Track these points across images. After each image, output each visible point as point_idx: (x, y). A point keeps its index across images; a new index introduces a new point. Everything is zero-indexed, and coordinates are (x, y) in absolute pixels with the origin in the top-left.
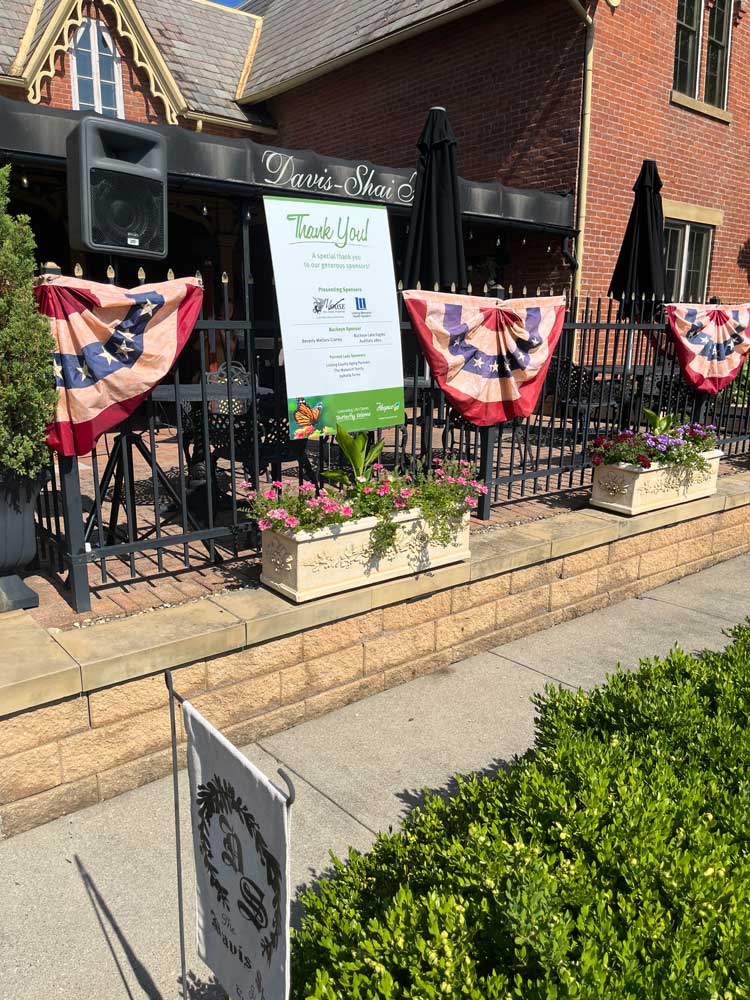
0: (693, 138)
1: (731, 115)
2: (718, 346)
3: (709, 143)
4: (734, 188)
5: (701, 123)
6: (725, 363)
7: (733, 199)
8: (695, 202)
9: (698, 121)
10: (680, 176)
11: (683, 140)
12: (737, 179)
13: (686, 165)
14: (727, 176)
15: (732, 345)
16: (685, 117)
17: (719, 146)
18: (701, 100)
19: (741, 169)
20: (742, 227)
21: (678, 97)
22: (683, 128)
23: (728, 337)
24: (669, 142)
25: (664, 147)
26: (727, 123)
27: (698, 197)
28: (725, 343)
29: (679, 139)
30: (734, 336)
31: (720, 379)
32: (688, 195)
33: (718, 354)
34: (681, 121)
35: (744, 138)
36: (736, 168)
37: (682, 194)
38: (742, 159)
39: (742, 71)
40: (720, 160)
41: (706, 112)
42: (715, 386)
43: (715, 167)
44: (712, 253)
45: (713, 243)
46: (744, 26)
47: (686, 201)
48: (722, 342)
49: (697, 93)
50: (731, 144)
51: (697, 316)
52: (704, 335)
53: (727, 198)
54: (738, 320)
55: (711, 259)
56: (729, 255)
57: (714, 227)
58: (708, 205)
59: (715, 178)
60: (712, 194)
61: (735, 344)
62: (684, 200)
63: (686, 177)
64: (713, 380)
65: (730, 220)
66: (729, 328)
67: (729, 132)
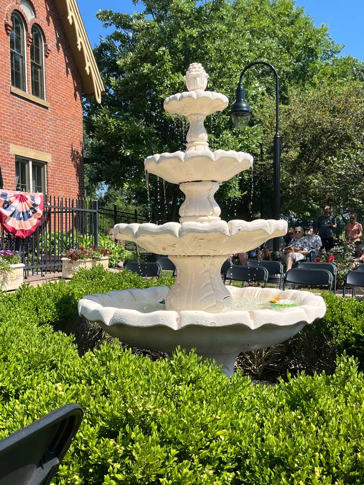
0: (27, 113)
1: (49, 103)
2: (23, 213)
3: (38, 117)
4: (56, 143)
5: (32, 106)
6: (27, 222)
7: (55, 149)
8: (33, 148)
9: (29, 105)
10: (21, 133)
11: (21, 114)
12: (57, 138)
13: (25, 127)
14: (50, 136)
15: (31, 213)
16: (21, 101)
17: (44, 119)
18: (29, 93)
19: (59, 133)
20: (63, 164)
21: (15, 90)
22: (20, 107)
23: (28, 209)
24: (13, 114)
25: (10, 116)
26: (47, 108)
27: (35, 146)
28: (27, 212)
29: (18, 113)
30: (31, 208)
31: (26, 231)
32: (27, 144)
33: (24, 217)
34: (19, 103)
35: (58, 116)
36: (56, 132)
37: (24, 143)
38: (59, 127)
39: (52, 81)
40: (45, 127)
41: (33, 100)
42: (24, 234)
43: (42, 130)
44: (47, 177)
45: (47, 172)
46: (51, 58)
47: (27, 147)
48: (25, 211)
49: (27, 89)
50: (51, 119)
51: (8, 196)
52: (13, 207)
53: (52, 148)
54: (34, 201)
55: (47, 180)
56: (58, 179)
57: (47, 163)
58: (41, 150)
59: (43, 136)
60: (43, 145)
61: (33, 213)
62: (25, 146)
63: (26, 134)
64: (22, 231)
65: (55, 160)
66: (28, 205)
67: (49, 113)
